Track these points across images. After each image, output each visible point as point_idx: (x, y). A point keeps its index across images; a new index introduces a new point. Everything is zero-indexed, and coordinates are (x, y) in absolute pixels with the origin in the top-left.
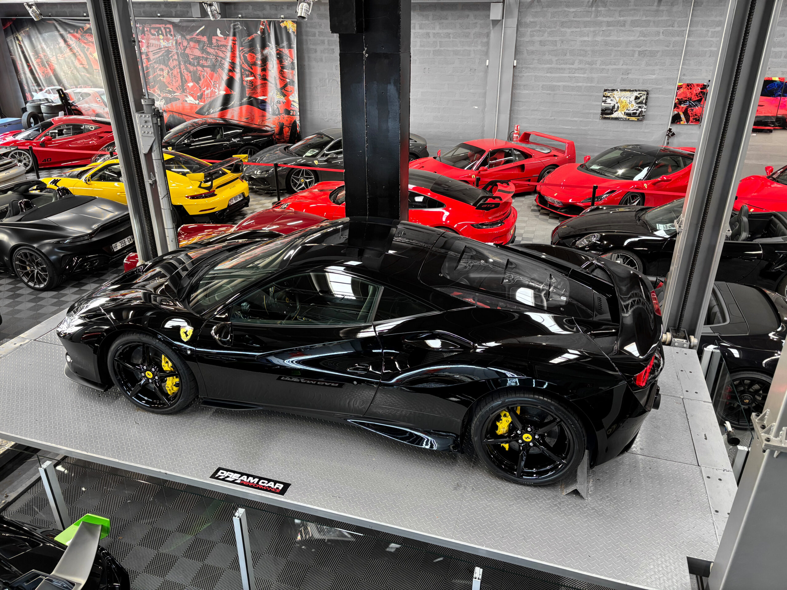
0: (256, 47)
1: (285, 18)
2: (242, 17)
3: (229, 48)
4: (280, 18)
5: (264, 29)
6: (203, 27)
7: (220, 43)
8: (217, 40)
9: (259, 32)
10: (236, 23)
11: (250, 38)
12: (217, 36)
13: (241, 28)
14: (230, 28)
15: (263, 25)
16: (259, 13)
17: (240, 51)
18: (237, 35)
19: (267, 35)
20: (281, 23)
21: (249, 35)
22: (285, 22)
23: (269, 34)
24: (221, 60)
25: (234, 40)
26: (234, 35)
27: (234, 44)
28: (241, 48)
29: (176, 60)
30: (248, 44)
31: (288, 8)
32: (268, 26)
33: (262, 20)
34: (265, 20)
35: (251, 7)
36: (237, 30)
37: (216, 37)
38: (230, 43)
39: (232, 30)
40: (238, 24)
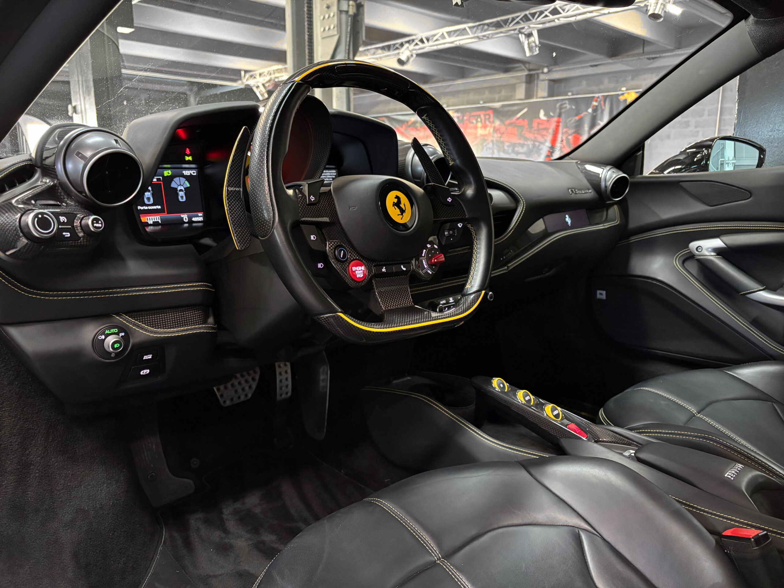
0: (583, 127)
1: (627, 90)
2: (572, 95)
3: (551, 131)
4: (620, 90)
5: (597, 106)
6: (526, 110)
7: (541, 127)
8: (539, 124)
9: (590, 110)
10: (564, 102)
11: (577, 118)
12: (539, 118)
13: (568, 107)
14: (555, 108)
15: (596, 101)
16: (594, 88)
17: (563, 134)
18: (563, 116)
19: (599, 112)
20: (620, 96)
21: (577, 115)
22: (626, 95)
23: (602, 111)
24: (539, 146)
25: (558, 122)
26: (560, 116)
27: (557, 126)
28: (565, 130)
29: (489, 148)
30: (574, 125)
31: (632, 79)
32: (602, 103)
33: (597, 95)
34: (600, 95)
35: (584, 83)
36: (563, 110)
37: (538, 120)
38: (553, 126)
39: (558, 111)
40: (565, 103)
